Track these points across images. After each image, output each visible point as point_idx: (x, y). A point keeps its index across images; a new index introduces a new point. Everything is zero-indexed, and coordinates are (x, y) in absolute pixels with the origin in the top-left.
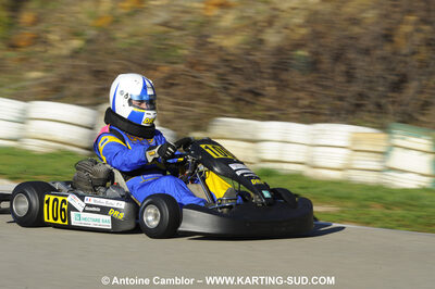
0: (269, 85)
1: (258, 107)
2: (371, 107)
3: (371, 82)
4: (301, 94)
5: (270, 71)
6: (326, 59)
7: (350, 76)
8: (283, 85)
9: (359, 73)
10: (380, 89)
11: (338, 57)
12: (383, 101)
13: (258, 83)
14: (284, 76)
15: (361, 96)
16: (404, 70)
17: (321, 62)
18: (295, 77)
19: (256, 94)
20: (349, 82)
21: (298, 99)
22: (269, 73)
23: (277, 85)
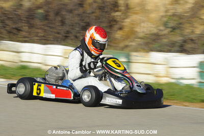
0: (25, 26)
1: (19, 36)
2: (73, 37)
3: (72, 26)
4: (40, 31)
5: (25, 19)
6: (52, 14)
7: (63, 23)
8: (31, 26)
9: (67, 22)
10: (77, 29)
11: (57, 13)
12: (78, 35)
13: (19, 25)
14: (32, 22)
15: (68, 32)
16: (88, 20)
17: (49, 16)
18: (37, 22)
19: (19, 30)
20: (62, 25)
21: (38, 33)
22: (25, 20)
23: (28, 26)
